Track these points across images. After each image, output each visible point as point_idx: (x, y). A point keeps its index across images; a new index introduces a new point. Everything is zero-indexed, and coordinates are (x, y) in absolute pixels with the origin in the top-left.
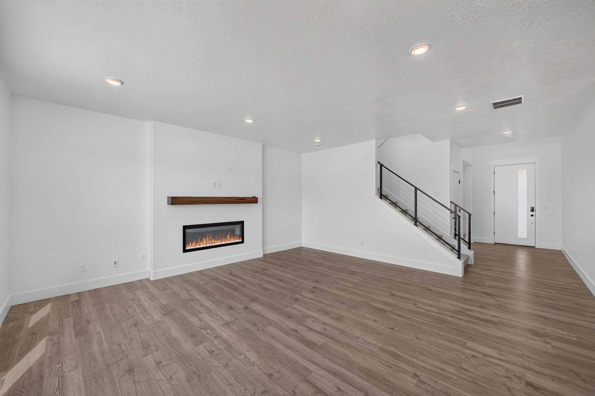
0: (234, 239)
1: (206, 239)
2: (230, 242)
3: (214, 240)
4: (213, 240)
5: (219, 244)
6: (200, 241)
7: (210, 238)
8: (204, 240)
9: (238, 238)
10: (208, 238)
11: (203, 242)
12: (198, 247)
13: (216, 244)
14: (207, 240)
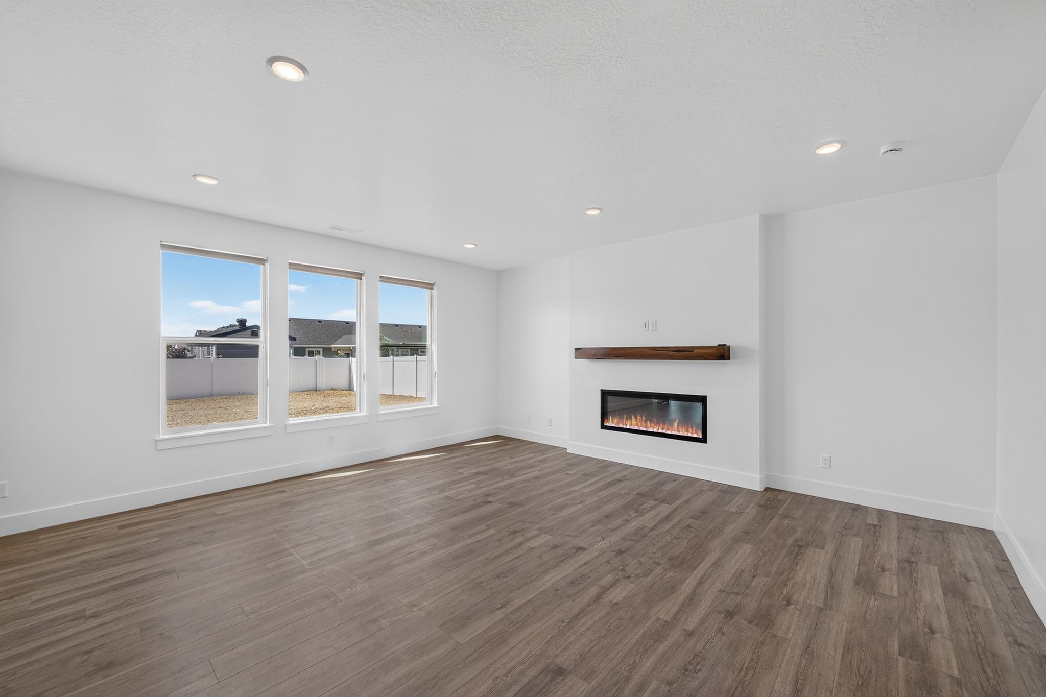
0: (687, 431)
1: (636, 418)
2: (677, 433)
3: (650, 424)
4: (648, 423)
5: (655, 430)
6: (627, 419)
7: (644, 419)
8: (633, 418)
9: (694, 432)
10: (639, 418)
11: (631, 421)
12: (621, 426)
13: (651, 430)
14: (638, 420)
